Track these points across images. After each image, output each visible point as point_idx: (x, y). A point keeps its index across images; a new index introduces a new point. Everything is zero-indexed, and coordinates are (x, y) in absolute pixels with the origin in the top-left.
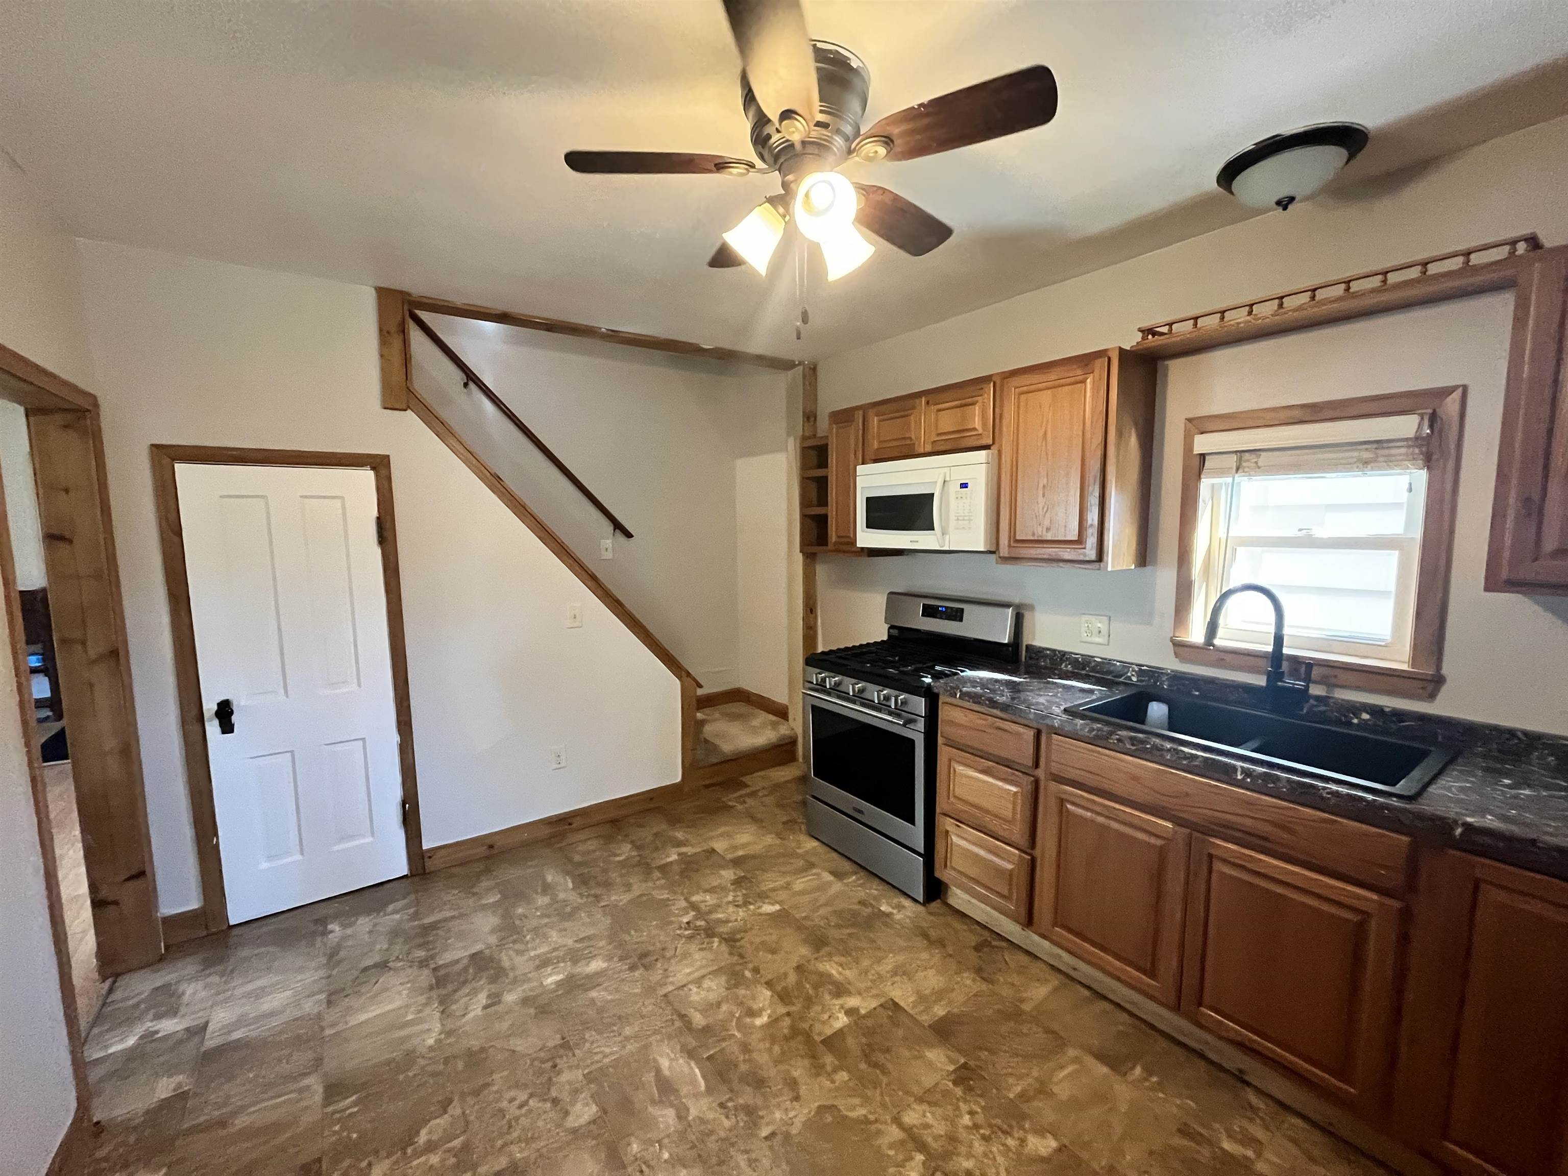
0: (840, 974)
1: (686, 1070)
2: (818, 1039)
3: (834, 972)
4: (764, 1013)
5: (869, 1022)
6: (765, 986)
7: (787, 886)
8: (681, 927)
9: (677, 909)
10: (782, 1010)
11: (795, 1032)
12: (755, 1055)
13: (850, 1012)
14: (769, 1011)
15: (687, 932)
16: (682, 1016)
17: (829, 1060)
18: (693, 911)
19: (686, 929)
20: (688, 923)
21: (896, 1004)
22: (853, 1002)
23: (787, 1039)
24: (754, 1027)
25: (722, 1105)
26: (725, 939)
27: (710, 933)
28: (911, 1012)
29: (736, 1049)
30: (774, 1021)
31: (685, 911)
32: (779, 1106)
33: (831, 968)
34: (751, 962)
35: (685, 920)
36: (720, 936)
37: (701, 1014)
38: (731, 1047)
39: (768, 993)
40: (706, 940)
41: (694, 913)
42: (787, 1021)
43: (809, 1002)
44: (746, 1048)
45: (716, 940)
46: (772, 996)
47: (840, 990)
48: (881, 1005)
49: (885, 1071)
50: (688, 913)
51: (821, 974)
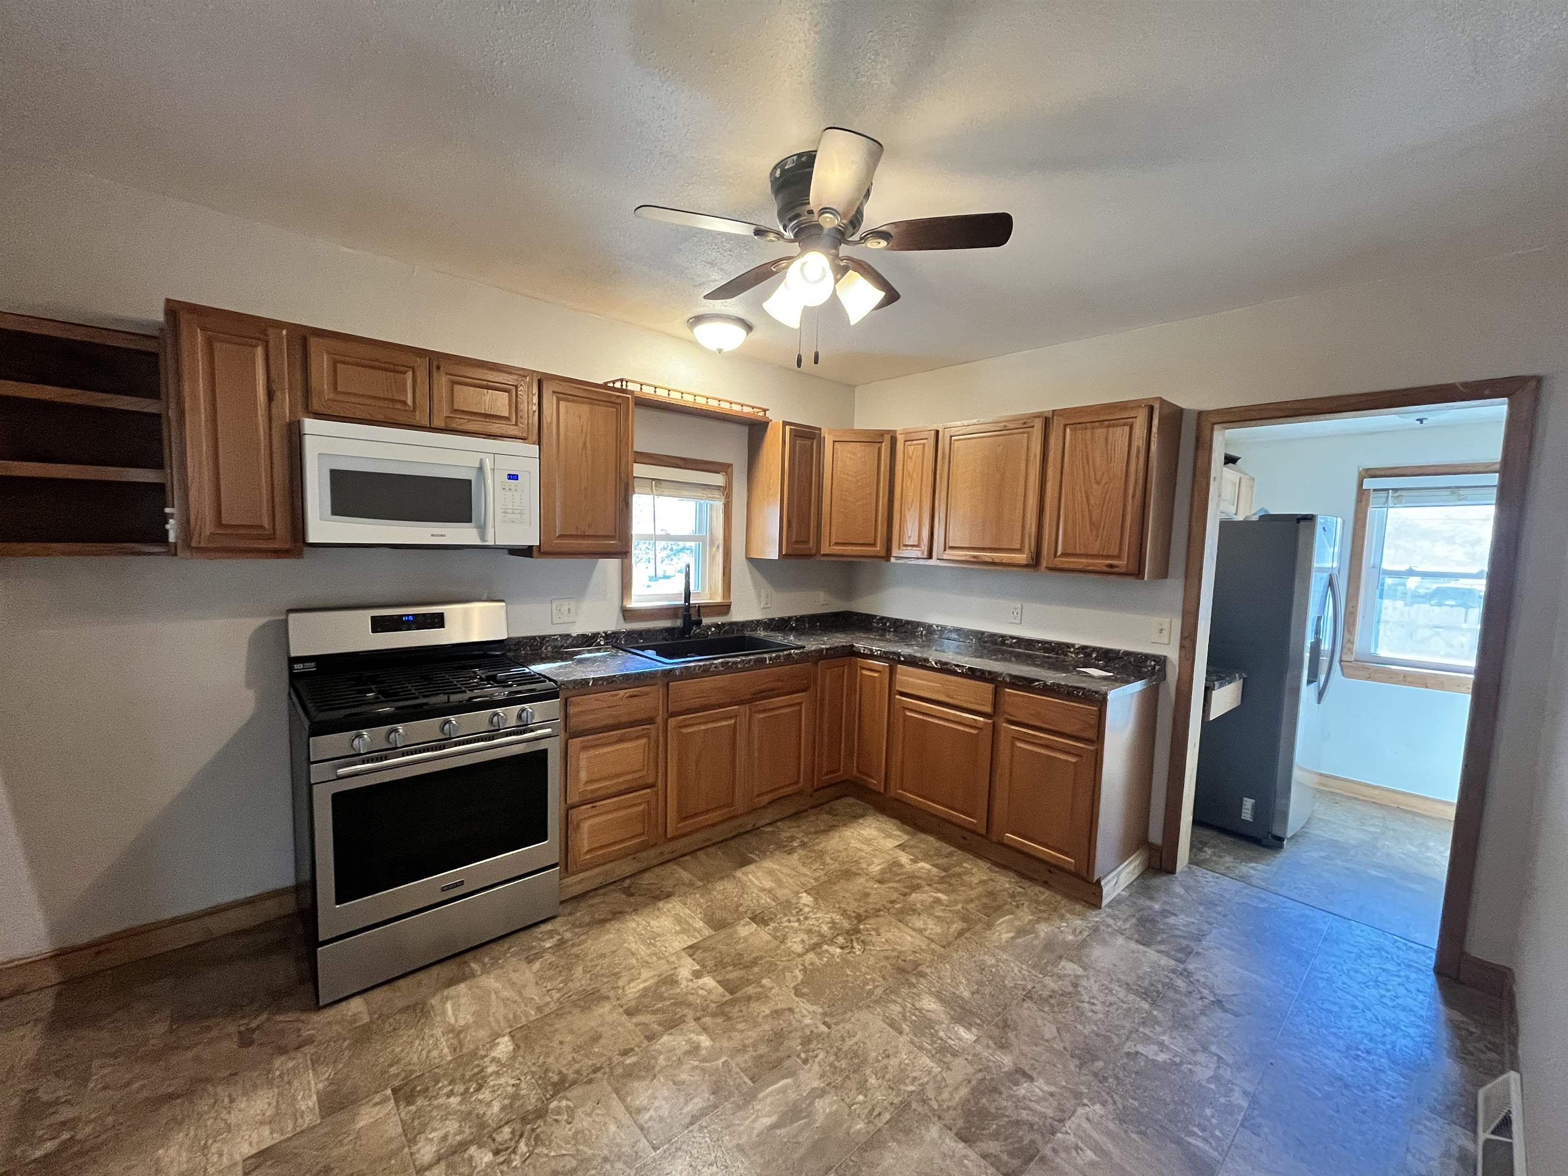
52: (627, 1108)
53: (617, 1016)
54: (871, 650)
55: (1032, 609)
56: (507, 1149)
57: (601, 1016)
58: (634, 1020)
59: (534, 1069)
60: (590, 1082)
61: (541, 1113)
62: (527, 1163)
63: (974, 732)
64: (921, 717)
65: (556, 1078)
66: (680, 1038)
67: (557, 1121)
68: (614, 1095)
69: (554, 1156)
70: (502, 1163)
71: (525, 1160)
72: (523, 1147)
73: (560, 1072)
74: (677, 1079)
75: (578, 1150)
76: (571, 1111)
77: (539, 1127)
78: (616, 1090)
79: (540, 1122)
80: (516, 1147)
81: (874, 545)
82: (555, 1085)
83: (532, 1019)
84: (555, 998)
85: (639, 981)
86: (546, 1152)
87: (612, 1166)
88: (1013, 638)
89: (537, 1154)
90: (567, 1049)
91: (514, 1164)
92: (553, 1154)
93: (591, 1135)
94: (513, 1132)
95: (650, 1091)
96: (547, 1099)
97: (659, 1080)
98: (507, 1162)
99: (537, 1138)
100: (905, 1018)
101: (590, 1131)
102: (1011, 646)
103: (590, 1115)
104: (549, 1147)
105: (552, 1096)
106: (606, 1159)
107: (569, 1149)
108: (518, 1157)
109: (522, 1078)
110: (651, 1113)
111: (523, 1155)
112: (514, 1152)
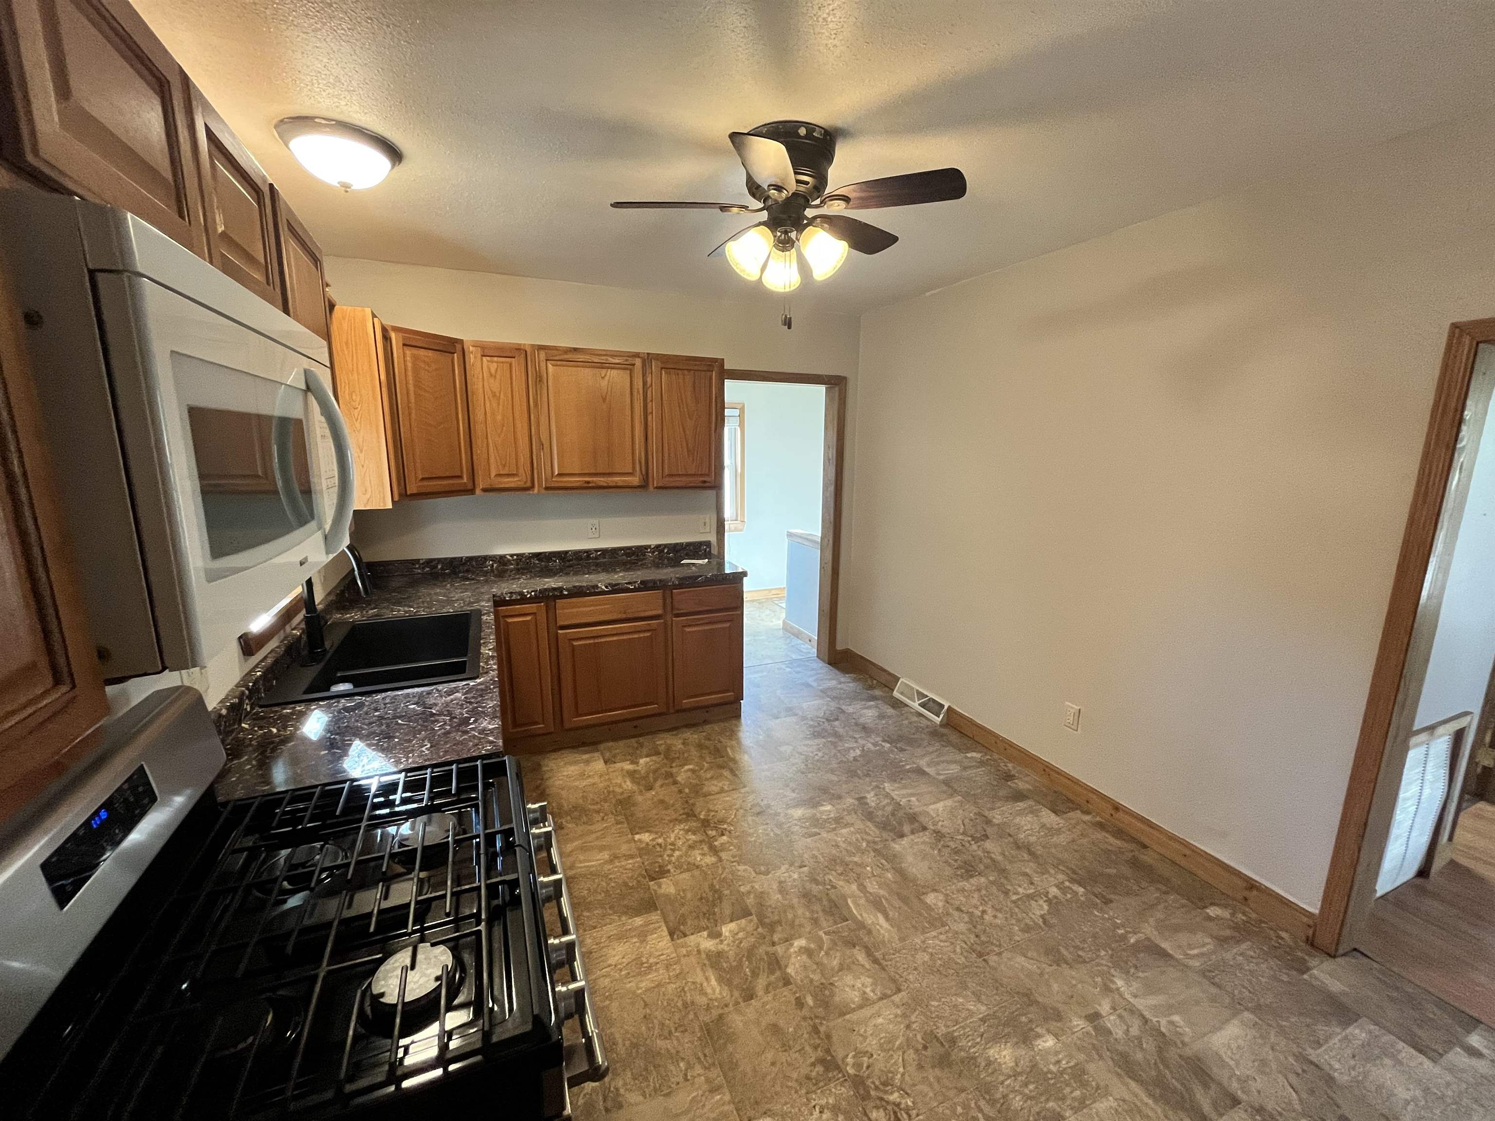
0: (707, 979)
1: (865, 915)
2: (754, 917)
3: (714, 982)
4: (796, 949)
5: (704, 923)
6: (792, 980)
7: (615, 857)
8: (730, 832)
9: (731, 850)
10: (780, 950)
11: (772, 927)
12: (808, 914)
13: (716, 935)
14: (792, 950)
15: (725, 826)
16: (876, 961)
17: (750, 901)
18: (716, 846)
19: (725, 829)
20: (723, 835)
21: (671, 934)
22: (708, 944)
23: (779, 922)
24: (808, 939)
25: (834, 887)
26: (695, 816)
27: (706, 824)
28: (663, 924)
29: (824, 924)
30: (788, 940)
31: (723, 847)
32: (794, 880)
33: (714, 987)
34: (804, 1018)
35: (725, 838)
36: (698, 819)
37: (858, 961)
38: (826, 923)
39: (790, 970)
40: (710, 817)
41: (716, 843)
42: (776, 938)
43: (750, 953)
44: (815, 922)
45: (702, 817)
46: (786, 966)
47: (715, 960)
48: (685, 935)
49: (712, 886)
50: (722, 844)
51: (729, 983)
52: (861, 1007)
53: (751, 1010)
54: (521, 594)
55: (609, 522)
56: (895, 1113)
57: (745, 1023)
58: (760, 993)
59: (803, 1091)
60: (828, 1037)
61: (858, 1083)
62: (909, 1092)
63: (648, 634)
64: (591, 641)
65: (820, 1069)
66: (793, 960)
67: (868, 1067)
68: (847, 1017)
69: (904, 1068)
70: (909, 1116)
71: (907, 1093)
72: (894, 1097)
73: (813, 1065)
74: (836, 968)
75: (899, 1048)
76: (859, 1054)
77: (873, 1083)
78: (842, 1014)
79: (869, 1082)
80: (894, 1103)
81: (460, 477)
82: (827, 1070)
83: (727, 1097)
84: (701, 1071)
85: (705, 984)
86: (899, 1076)
87: (914, 1023)
88: (596, 551)
89: (901, 1083)
90: (783, 1057)
91: (910, 1104)
92: (901, 1070)
93: (886, 1037)
94: (877, 1108)
95: (847, 989)
96: (844, 1076)
97: (837, 981)
98: (907, 1111)
99: (885, 1084)
100: (807, 828)
101: (881, 1038)
102: (596, 558)
103: (865, 1038)
104: (895, 1073)
105: (840, 1071)
106: (908, 1027)
107: (898, 1057)
108: (903, 1101)
109: (813, 1103)
110: (868, 990)
111: (902, 1097)
112: (898, 1105)
